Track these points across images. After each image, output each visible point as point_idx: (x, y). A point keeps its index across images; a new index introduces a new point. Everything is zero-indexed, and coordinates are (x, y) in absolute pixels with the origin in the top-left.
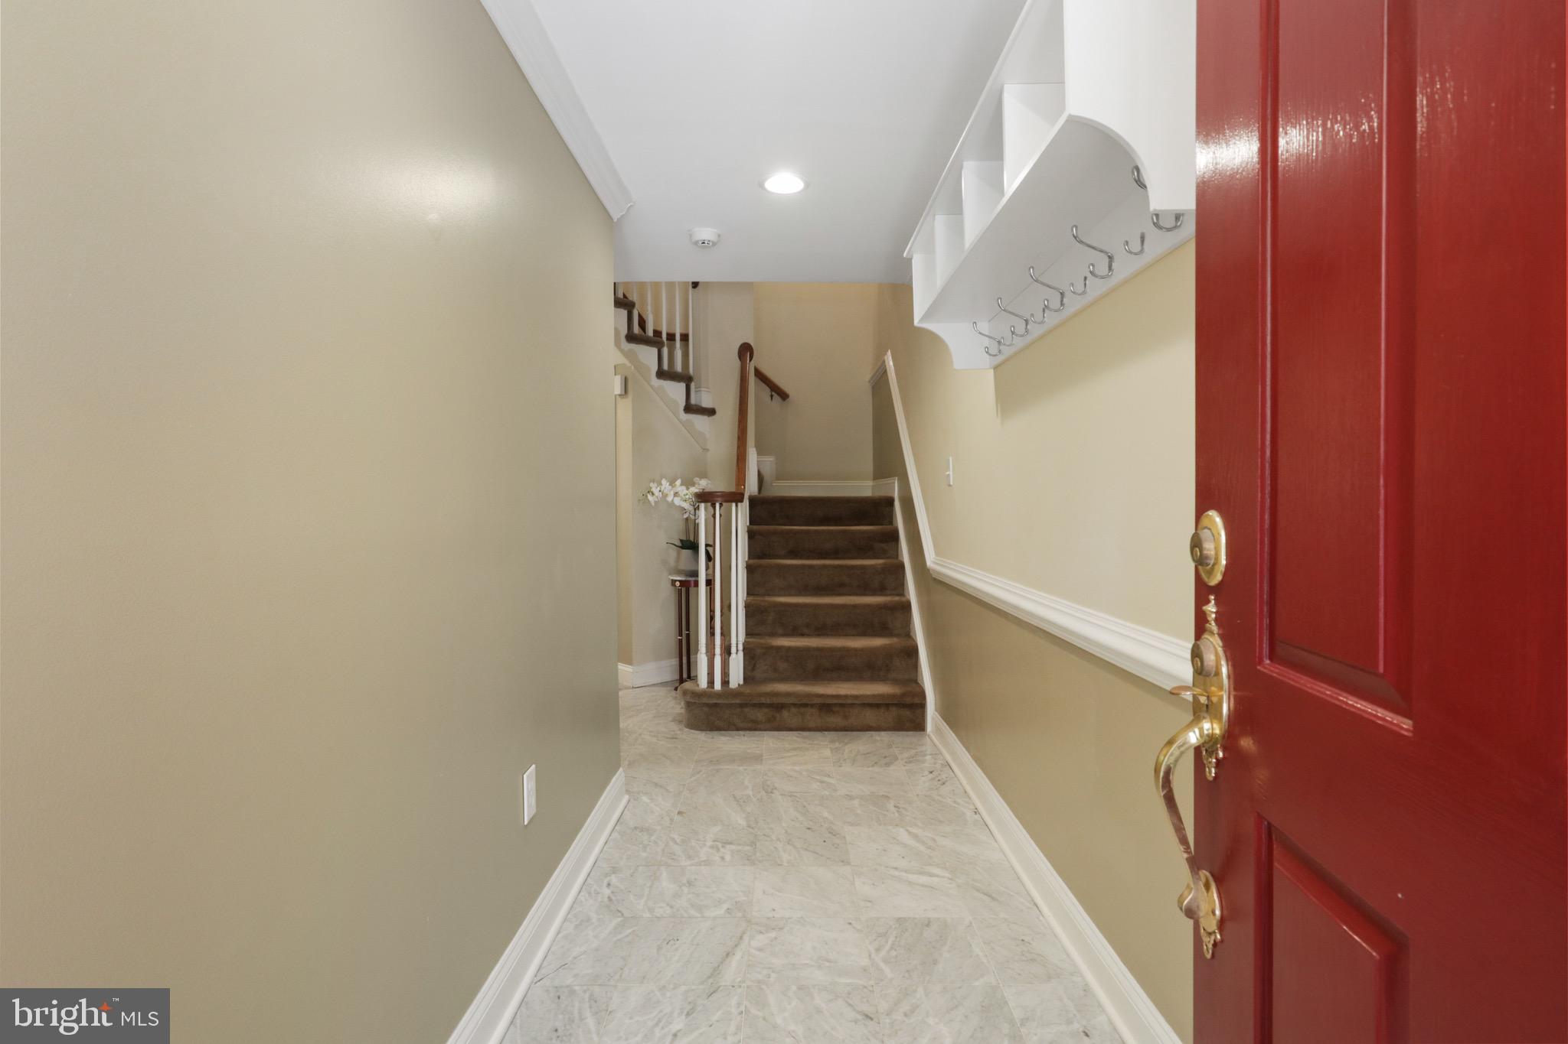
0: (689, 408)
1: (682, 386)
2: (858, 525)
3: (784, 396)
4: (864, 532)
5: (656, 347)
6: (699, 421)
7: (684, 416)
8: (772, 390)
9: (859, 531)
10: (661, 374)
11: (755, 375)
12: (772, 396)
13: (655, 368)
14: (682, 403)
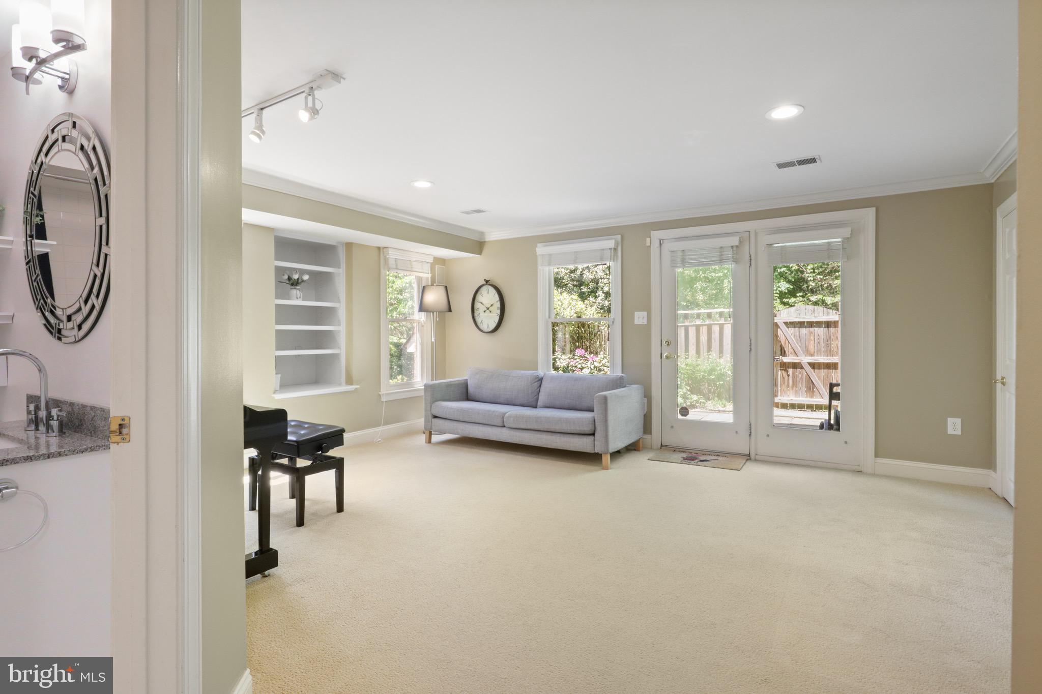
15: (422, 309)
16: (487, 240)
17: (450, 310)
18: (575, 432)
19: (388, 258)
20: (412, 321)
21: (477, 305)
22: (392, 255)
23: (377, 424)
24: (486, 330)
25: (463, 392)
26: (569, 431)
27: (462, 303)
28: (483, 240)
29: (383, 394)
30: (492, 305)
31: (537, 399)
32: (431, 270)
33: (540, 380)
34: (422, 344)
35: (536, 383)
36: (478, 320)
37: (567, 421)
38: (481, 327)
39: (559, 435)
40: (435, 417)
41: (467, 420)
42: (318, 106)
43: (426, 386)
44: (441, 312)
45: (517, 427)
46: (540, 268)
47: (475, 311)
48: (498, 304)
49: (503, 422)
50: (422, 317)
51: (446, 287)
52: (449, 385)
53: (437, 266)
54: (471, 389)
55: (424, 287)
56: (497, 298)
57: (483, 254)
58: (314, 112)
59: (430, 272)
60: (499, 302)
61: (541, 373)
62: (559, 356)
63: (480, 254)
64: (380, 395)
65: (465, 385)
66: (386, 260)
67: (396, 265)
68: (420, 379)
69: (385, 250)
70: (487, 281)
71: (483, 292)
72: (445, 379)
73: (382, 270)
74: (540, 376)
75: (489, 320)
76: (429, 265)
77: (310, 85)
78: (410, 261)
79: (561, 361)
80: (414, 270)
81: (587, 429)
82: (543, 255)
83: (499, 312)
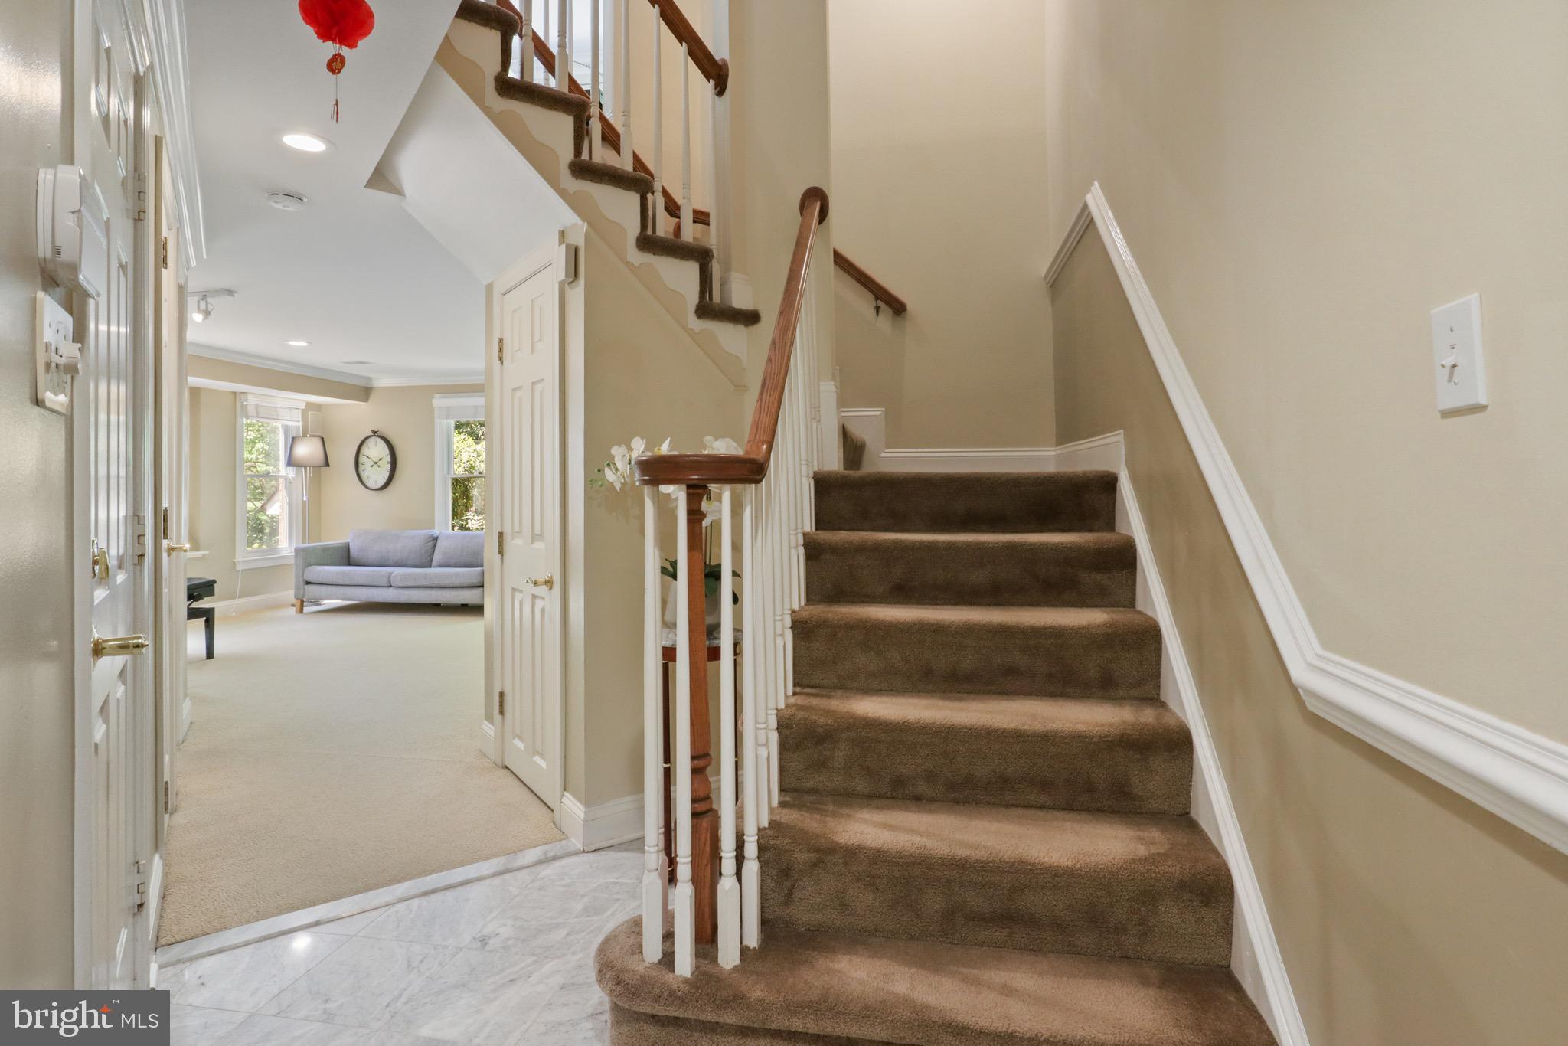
0: (705, 310)
1: (692, 269)
2: (1041, 531)
3: (898, 308)
4: (1057, 548)
5: (637, 191)
6: (728, 335)
7: (697, 324)
8: (877, 298)
9: (1044, 547)
10: (648, 243)
11: (836, 262)
12: (878, 309)
13: (634, 228)
14: (692, 297)
15: (290, 462)
16: (374, 386)
17: (327, 464)
18: (465, 585)
19: (246, 405)
20: (276, 478)
21: (362, 459)
22: (252, 401)
23: (234, 598)
24: (374, 487)
25: (345, 557)
26: (458, 585)
27: (343, 456)
28: (369, 386)
29: (239, 562)
30: (381, 459)
31: (432, 560)
32: (303, 417)
33: (435, 539)
34: (290, 504)
35: (430, 543)
36: (364, 476)
37: (457, 575)
38: (368, 484)
39: (448, 589)
40: (309, 583)
41: (348, 582)
42: (210, 309)
43: (297, 550)
44: (316, 468)
45: (405, 585)
46: (437, 420)
47: (360, 465)
48: (389, 459)
49: (390, 582)
50: (291, 472)
51: (323, 439)
52: (325, 549)
53: (309, 413)
54: (354, 552)
55: (293, 439)
56: (387, 451)
57: (370, 401)
58: (207, 313)
59: (300, 419)
60: (389, 456)
61: (436, 532)
62: (471, 517)
63: (366, 400)
64: (234, 563)
65: (347, 549)
66: (244, 408)
67: (257, 413)
68: (286, 545)
69: (242, 395)
70: (375, 433)
71: (369, 444)
72: (320, 542)
73: (238, 418)
74: (435, 535)
75: (377, 475)
76: (300, 411)
77: (204, 294)
78: (275, 407)
79: (473, 522)
80: (281, 418)
81: (475, 581)
82: (440, 407)
83: (389, 466)
